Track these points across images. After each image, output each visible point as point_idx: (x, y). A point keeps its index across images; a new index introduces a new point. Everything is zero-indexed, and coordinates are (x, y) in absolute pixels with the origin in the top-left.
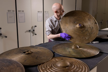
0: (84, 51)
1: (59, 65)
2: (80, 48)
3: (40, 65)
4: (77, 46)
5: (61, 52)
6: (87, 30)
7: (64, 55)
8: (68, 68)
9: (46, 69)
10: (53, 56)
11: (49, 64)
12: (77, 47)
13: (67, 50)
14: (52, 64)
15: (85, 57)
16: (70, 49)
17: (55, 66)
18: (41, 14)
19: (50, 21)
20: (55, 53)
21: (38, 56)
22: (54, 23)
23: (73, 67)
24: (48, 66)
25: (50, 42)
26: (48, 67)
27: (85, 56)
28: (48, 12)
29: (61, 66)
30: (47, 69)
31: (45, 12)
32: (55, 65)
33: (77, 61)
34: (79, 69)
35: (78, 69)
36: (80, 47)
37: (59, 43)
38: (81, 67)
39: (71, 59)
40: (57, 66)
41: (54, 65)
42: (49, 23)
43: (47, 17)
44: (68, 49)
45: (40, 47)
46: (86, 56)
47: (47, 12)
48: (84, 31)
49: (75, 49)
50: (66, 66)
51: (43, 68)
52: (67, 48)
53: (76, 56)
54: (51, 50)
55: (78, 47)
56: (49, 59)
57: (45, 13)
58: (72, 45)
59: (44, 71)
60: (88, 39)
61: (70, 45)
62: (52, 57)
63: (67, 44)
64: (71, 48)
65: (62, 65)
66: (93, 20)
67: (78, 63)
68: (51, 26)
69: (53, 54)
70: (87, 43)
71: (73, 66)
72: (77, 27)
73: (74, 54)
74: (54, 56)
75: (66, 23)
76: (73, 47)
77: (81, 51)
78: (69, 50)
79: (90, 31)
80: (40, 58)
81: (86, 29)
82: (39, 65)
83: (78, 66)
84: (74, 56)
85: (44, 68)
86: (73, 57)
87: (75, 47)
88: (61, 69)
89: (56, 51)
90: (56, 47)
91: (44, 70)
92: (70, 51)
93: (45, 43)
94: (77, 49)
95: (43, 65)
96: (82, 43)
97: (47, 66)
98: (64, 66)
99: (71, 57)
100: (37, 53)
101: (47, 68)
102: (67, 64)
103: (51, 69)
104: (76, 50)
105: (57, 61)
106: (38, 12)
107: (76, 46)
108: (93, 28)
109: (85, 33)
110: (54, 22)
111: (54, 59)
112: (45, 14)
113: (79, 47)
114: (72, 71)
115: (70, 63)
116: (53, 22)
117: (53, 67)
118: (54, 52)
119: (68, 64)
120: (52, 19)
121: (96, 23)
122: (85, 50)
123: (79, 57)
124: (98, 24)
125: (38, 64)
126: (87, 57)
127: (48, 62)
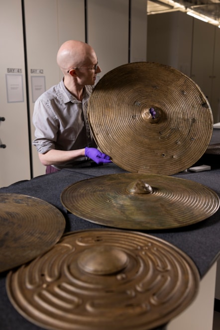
0: (172, 204)
1: (90, 267)
2: (158, 194)
3: (15, 270)
4: (147, 185)
5: (93, 209)
6: (176, 130)
7: (103, 221)
8: (124, 276)
9: (40, 286)
10: (64, 227)
11: (52, 266)
12: (147, 188)
13: (113, 201)
14: (63, 262)
15: (176, 225)
16: (123, 199)
17: (74, 271)
18: (20, 78)
19: (49, 104)
20: (70, 216)
21: (7, 234)
22: (65, 112)
23: (141, 269)
24: (46, 273)
25: (51, 173)
26: (49, 279)
27: (176, 220)
28: (41, 72)
29: (96, 271)
30: (45, 286)
31: (32, 71)
32: (72, 265)
33: (152, 244)
34: (163, 276)
35: (159, 278)
36: (155, 189)
37: (82, 178)
38: (169, 267)
39: (130, 235)
40: (83, 273)
41: (69, 268)
42: (46, 111)
43: (39, 89)
44: (115, 198)
45: (15, 195)
46: (179, 222)
47: (38, 71)
48: (166, 134)
49: (140, 197)
50: (114, 270)
51: (29, 286)
52: (112, 194)
53: (148, 225)
54: (58, 204)
55: (150, 189)
56: (52, 243)
57: (33, 74)
58: (128, 180)
59: (32, 297)
60: (180, 160)
61: (123, 183)
62: (61, 234)
63: (112, 179)
64: (126, 193)
65: (99, 268)
66: (197, 95)
67: (157, 250)
68: (53, 123)
69: (63, 220)
70: (175, 172)
71: (140, 266)
72: (142, 120)
73: (139, 217)
74: (68, 230)
75: (107, 106)
76: (133, 191)
77: (162, 205)
78: (121, 202)
79: (186, 132)
80: (16, 240)
81: (172, 126)
82: (10, 273)
83: (160, 264)
84: (140, 223)
85: (31, 283)
86: (138, 227)
87: (139, 191)
88: (97, 283)
89: (77, 209)
90: (75, 194)
91: (33, 292)
92: (122, 206)
93: (35, 176)
94: (145, 197)
95: (28, 268)
96: (158, 173)
97: (43, 275)
98: (109, 268)
99: (129, 227)
100: (5, 220)
101: (44, 281)
102: (118, 260)
103: (60, 287)
104: (143, 200)
105: (81, 250)
106: (10, 70)
107: (144, 187)
108: (194, 120)
109: (168, 138)
110: (64, 106)
111: (67, 239)
112: (32, 77)
113: (152, 187)
114: (139, 289)
115: (129, 255)
116: (59, 106)
117: (65, 276)
118: (69, 212)
119: (124, 258)
120: (55, 95)
121: (204, 105)
122: (174, 198)
123: (156, 227)
124: (210, 108)
125: (7, 268)
126: (184, 224)
127: (46, 257)
